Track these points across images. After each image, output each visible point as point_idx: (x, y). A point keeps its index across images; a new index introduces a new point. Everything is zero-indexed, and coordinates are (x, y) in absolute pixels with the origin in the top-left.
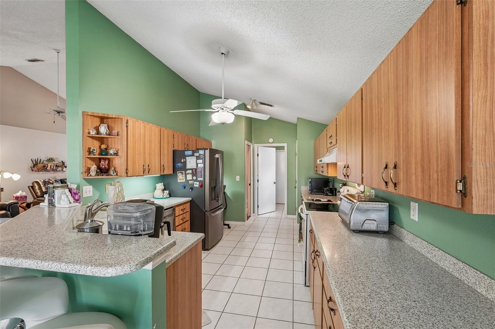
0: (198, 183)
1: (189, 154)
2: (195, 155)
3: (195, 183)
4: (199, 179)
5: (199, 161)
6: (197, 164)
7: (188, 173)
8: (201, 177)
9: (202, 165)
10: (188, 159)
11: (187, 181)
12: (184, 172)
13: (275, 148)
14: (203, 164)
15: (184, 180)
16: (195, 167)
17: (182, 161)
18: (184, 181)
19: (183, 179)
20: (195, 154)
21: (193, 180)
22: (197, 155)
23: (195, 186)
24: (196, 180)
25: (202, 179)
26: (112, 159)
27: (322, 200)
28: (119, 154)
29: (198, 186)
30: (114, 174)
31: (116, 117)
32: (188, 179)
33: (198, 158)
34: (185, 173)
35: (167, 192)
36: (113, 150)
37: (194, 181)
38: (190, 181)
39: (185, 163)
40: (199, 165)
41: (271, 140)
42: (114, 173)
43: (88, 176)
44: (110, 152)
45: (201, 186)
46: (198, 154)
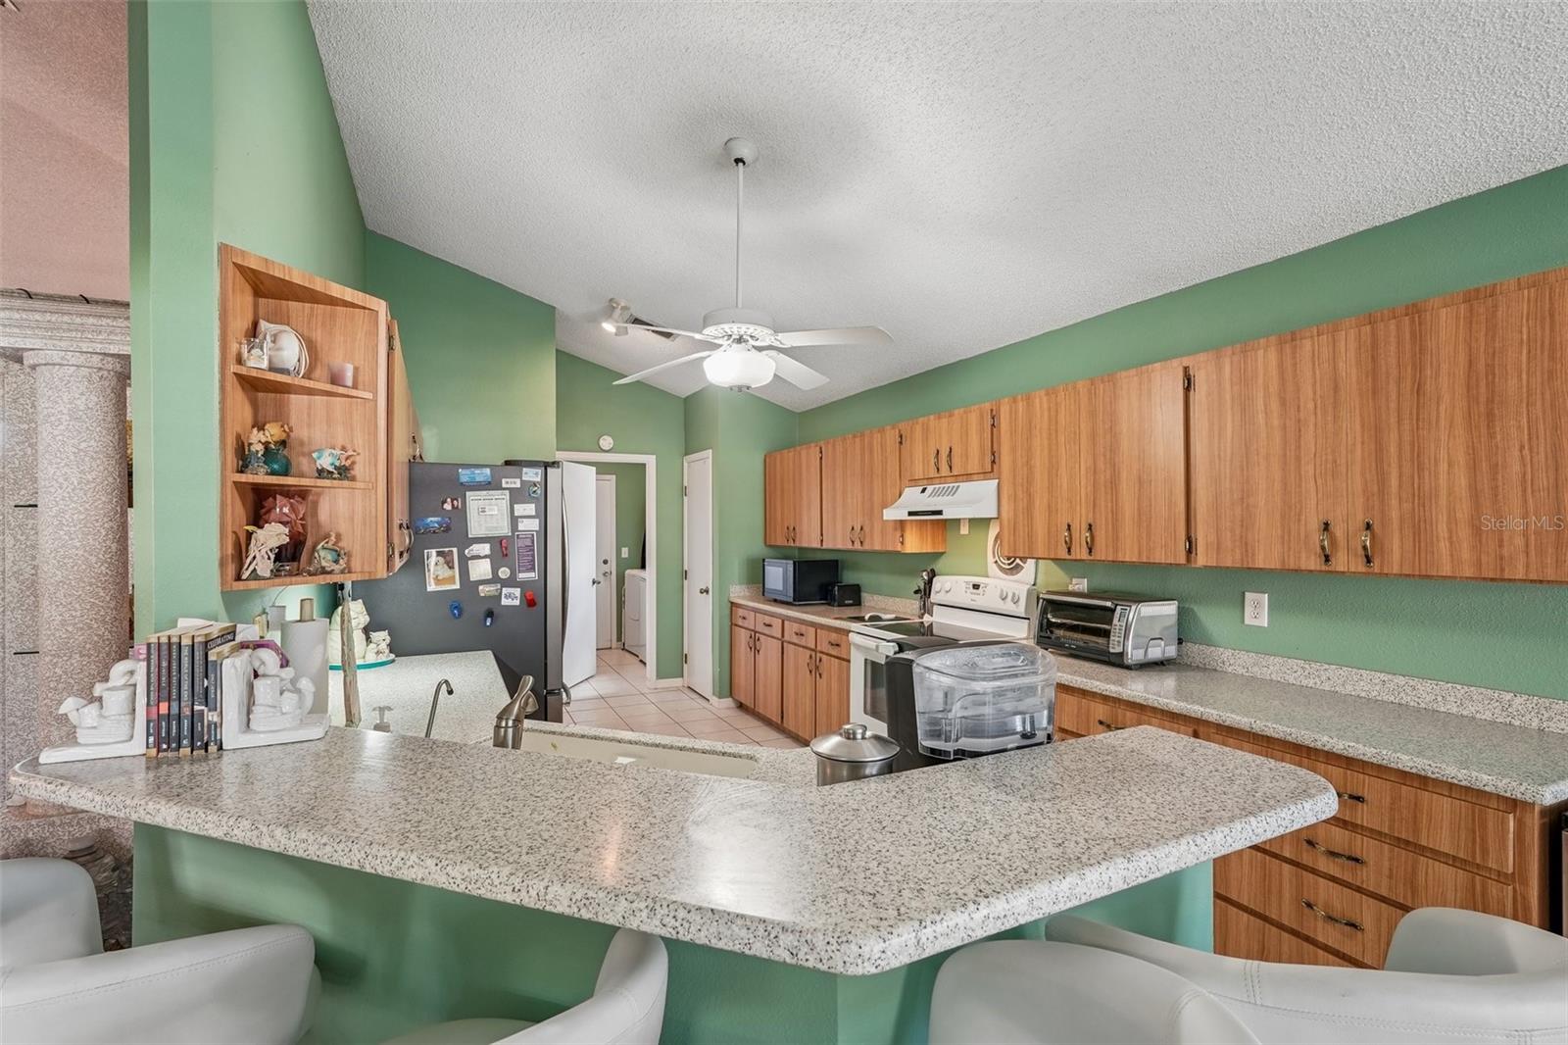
0: (517, 592)
1: (478, 479)
2: (504, 486)
3: (505, 591)
4: (522, 576)
5: (520, 509)
6: (514, 520)
7: (475, 553)
8: (532, 569)
9: (534, 525)
10: (474, 501)
11: (469, 586)
12: (455, 550)
13: (594, 468)
14: (537, 520)
15: (454, 583)
16: (504, 529)
17: (448, 506)
18: (457, 586)
19: (451, 580)
20: (504, 481)
21: (495, 579)
22: (513, 486)
23: (504, 602)
24: (511, 582)
25: (532, 575)
26: (319, 495)
27: (884, 616)
28: (357, 471)
29: (517, 602)
30: (336, 567)
31: (356, 302)
32: (474, 576)
33: (516, 496)
34: (461, 555)
35: (382, 637)
36: (331, 454)
37: (499, 586)
38: (481, 588)
39: (461, 513)
40: (523, 525)
41: (606, 442)
42: (336, 562)
43: (238, 578)
44: (318, 462)
45: (531, 603)
46: (518, 481)
